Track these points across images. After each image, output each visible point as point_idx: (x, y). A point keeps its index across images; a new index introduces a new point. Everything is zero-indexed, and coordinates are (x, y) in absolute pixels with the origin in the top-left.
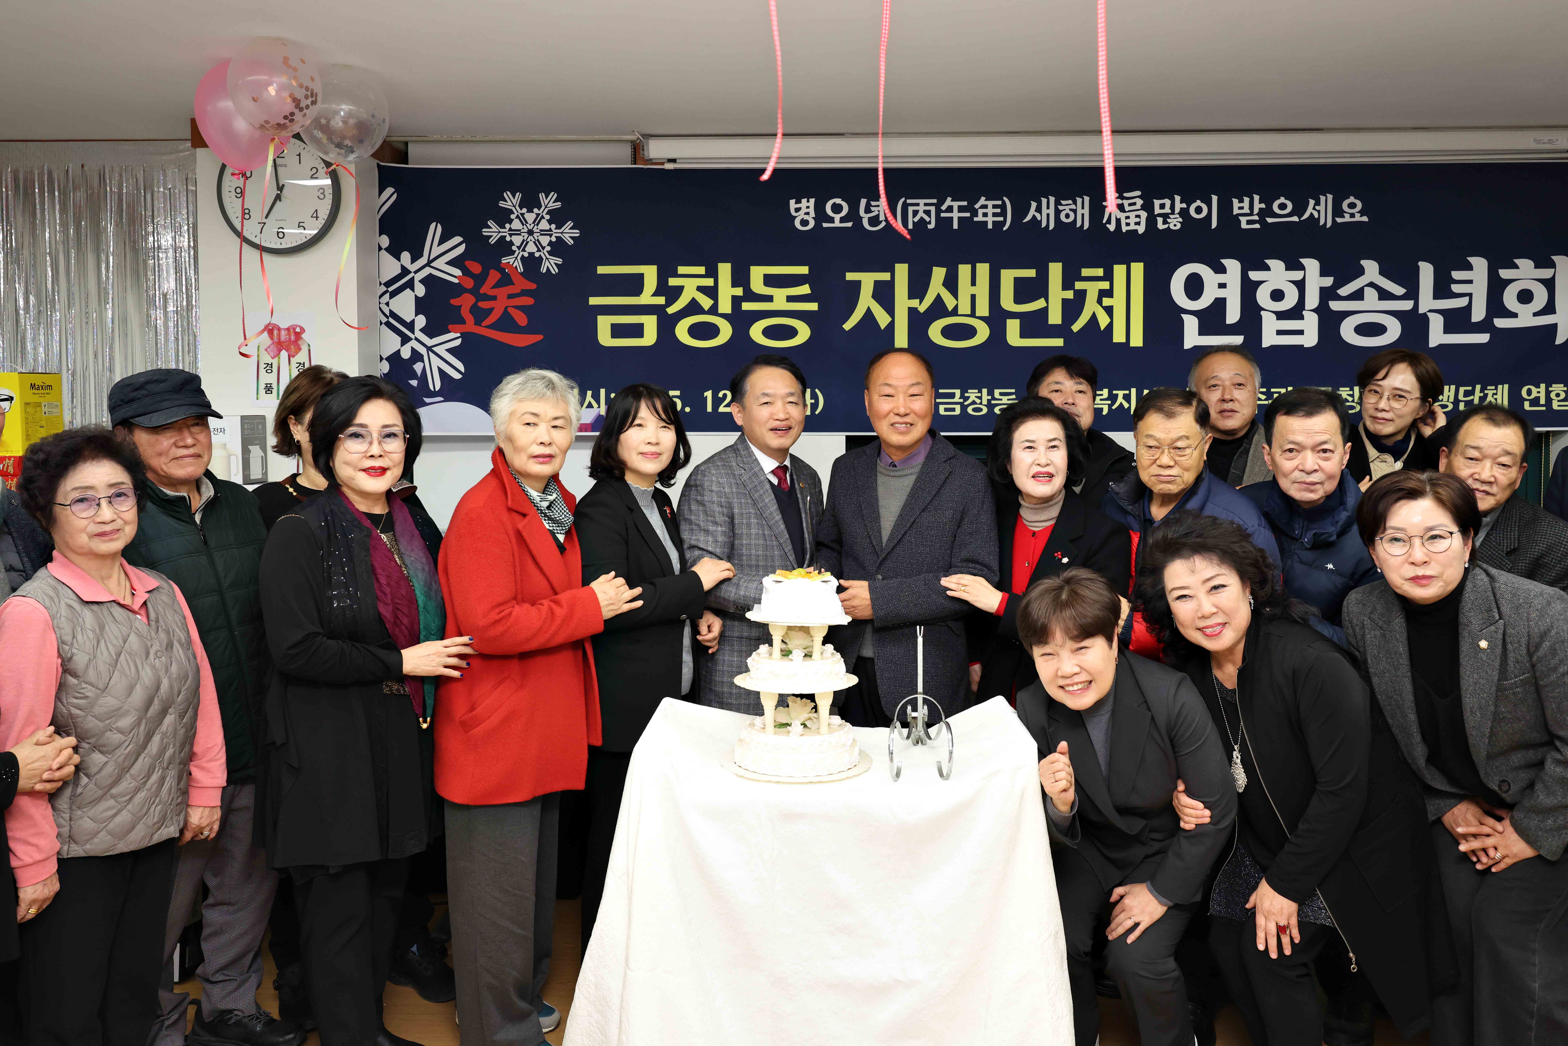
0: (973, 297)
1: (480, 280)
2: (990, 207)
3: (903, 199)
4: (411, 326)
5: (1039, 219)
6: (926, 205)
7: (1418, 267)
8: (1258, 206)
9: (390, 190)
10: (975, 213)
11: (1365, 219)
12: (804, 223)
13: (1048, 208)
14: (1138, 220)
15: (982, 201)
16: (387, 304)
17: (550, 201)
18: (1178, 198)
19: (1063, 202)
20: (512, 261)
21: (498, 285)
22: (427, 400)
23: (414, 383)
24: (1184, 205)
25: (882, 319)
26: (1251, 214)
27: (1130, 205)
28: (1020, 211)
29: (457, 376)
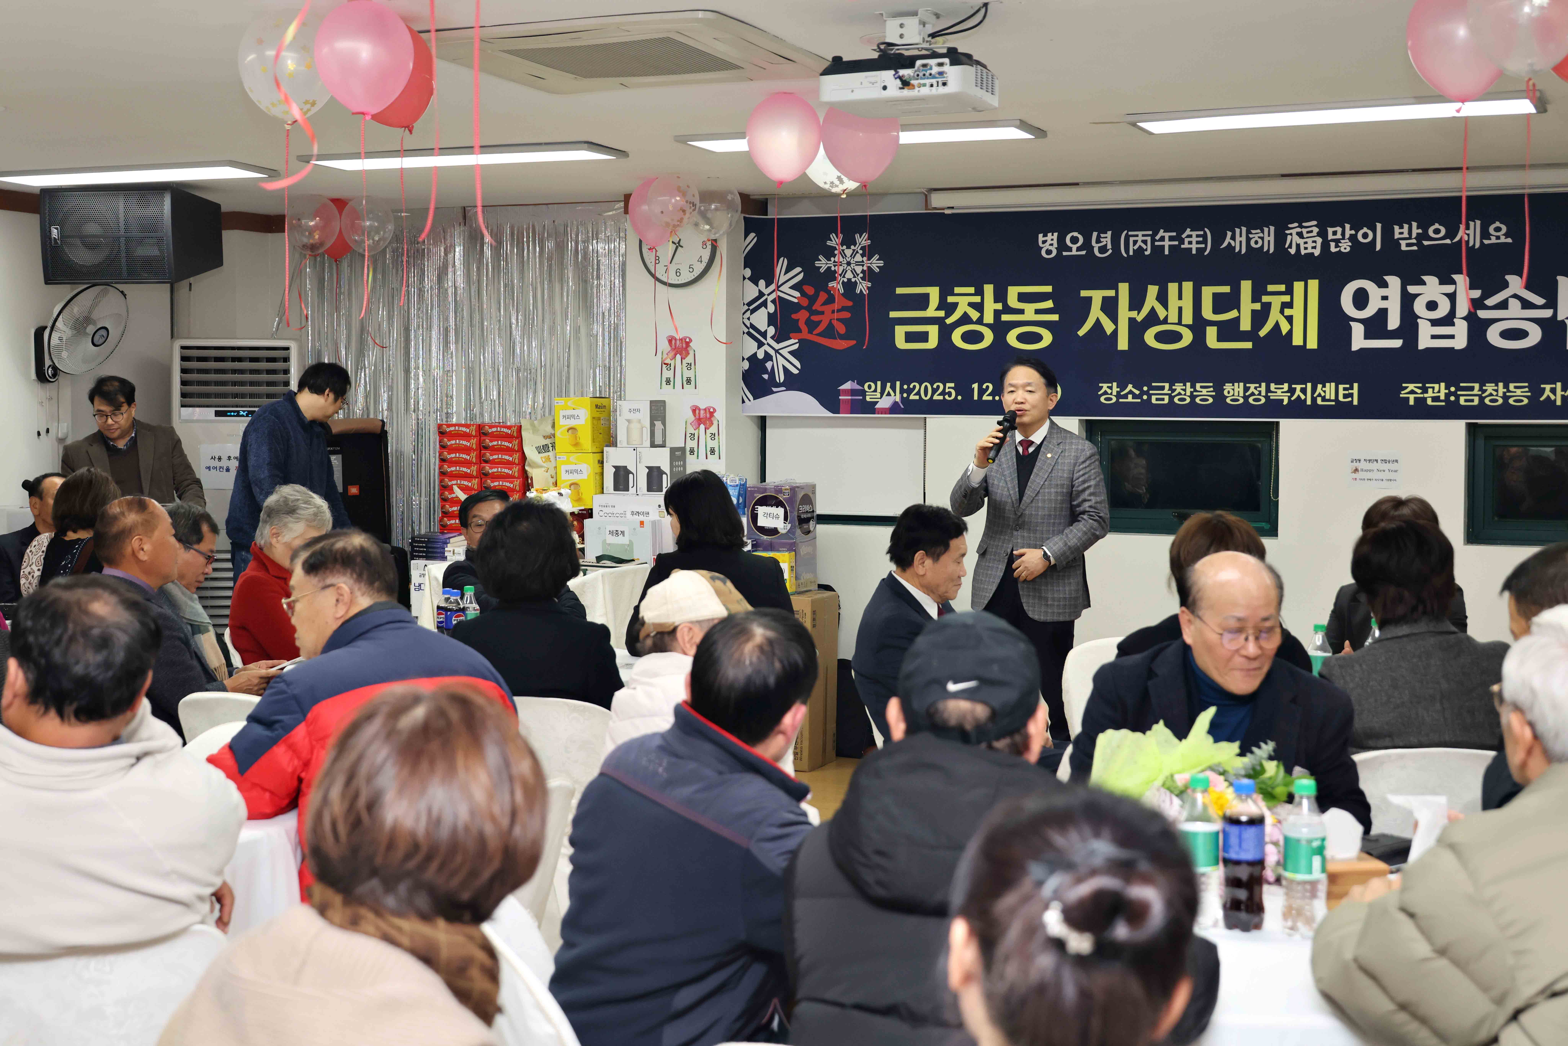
0: (1180, 309)
1: (812, 299)
2: (1194, 236)
3: (1126, 232)
4: (764, 334)
5: (1233, 245)
6: (1143, 235)
7: (1557, 281)
8: (1415, 231)
9: (752, 235)
10: (1182, 242)
11: (1509, 240)
12: (1049, 252)
13: (1241, 236)
14: (1314, 244)
15: (1188, 232)
16: (749, 319)
17: (863, 240)
18: (1347, 226)
19: (1253, 231)
20: (835, 285)
21: (825, 303)
22: (774, 389)
23: (766, 376)
24: (1353, 232)
25: (1108, 327)
26: (1410, 238)
27: (1308, 232)
28: (1218, 238)
29: (796, 372)
